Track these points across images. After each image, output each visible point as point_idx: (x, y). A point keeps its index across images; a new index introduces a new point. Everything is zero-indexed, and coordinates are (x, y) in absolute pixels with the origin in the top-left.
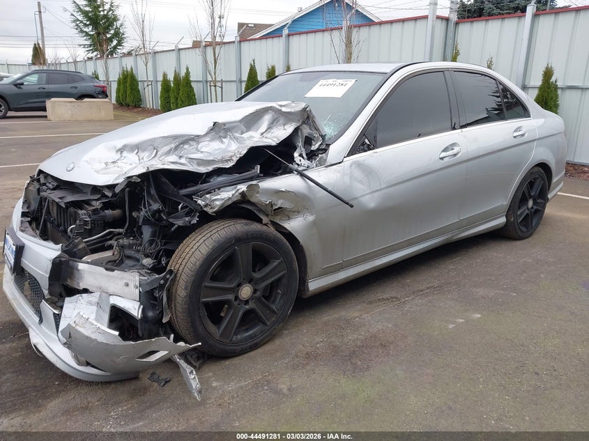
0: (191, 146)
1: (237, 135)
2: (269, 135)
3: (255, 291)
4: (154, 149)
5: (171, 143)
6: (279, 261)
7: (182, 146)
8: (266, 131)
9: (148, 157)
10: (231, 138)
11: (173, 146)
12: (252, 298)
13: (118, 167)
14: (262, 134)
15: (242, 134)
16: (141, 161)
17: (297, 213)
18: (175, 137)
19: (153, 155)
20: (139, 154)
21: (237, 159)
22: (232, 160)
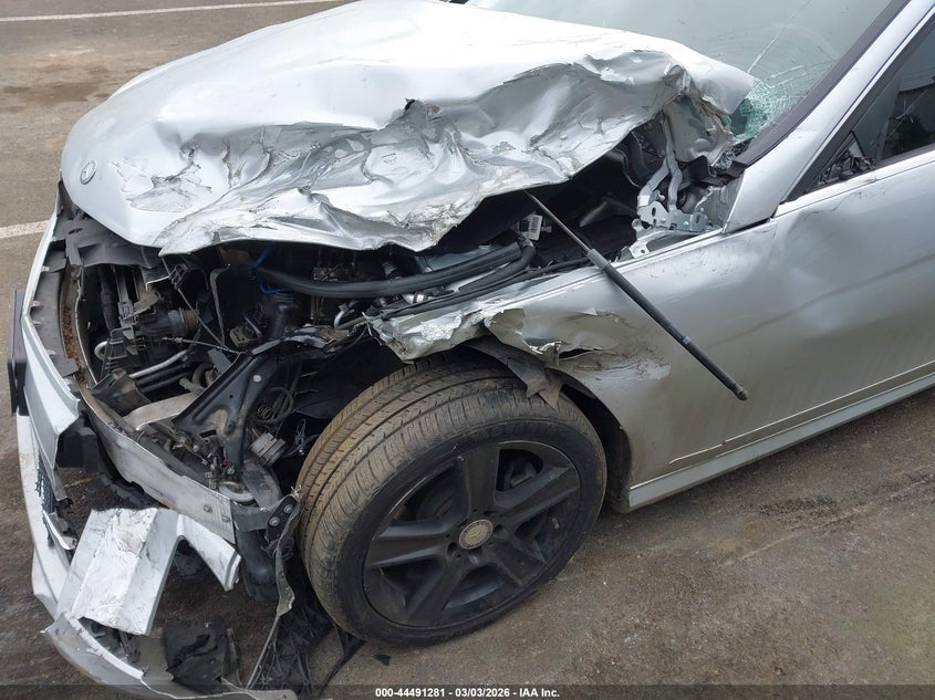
0: (351, 152)
1: (467, 137)
2: (551, 147)
3: (497, 529)
4: (265, 151)
5: (302, 141)
6: (564, 470)
7: (329, 149)
8: (547, 132)
9: (251, 171)
10: (450, 145)
11: (308, 149)
12: (490, 542)
13: (180, 192)
14: (534, 141)
15: (481, 135)
16: (235, 179)
17: (621, 358)
18: (311, 130)
19: (263, 168)
20: (232, 159)
21: (445, 230)
22: (432, 231)
